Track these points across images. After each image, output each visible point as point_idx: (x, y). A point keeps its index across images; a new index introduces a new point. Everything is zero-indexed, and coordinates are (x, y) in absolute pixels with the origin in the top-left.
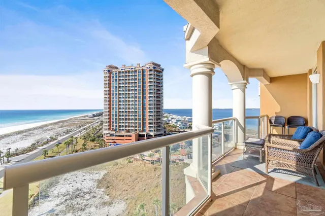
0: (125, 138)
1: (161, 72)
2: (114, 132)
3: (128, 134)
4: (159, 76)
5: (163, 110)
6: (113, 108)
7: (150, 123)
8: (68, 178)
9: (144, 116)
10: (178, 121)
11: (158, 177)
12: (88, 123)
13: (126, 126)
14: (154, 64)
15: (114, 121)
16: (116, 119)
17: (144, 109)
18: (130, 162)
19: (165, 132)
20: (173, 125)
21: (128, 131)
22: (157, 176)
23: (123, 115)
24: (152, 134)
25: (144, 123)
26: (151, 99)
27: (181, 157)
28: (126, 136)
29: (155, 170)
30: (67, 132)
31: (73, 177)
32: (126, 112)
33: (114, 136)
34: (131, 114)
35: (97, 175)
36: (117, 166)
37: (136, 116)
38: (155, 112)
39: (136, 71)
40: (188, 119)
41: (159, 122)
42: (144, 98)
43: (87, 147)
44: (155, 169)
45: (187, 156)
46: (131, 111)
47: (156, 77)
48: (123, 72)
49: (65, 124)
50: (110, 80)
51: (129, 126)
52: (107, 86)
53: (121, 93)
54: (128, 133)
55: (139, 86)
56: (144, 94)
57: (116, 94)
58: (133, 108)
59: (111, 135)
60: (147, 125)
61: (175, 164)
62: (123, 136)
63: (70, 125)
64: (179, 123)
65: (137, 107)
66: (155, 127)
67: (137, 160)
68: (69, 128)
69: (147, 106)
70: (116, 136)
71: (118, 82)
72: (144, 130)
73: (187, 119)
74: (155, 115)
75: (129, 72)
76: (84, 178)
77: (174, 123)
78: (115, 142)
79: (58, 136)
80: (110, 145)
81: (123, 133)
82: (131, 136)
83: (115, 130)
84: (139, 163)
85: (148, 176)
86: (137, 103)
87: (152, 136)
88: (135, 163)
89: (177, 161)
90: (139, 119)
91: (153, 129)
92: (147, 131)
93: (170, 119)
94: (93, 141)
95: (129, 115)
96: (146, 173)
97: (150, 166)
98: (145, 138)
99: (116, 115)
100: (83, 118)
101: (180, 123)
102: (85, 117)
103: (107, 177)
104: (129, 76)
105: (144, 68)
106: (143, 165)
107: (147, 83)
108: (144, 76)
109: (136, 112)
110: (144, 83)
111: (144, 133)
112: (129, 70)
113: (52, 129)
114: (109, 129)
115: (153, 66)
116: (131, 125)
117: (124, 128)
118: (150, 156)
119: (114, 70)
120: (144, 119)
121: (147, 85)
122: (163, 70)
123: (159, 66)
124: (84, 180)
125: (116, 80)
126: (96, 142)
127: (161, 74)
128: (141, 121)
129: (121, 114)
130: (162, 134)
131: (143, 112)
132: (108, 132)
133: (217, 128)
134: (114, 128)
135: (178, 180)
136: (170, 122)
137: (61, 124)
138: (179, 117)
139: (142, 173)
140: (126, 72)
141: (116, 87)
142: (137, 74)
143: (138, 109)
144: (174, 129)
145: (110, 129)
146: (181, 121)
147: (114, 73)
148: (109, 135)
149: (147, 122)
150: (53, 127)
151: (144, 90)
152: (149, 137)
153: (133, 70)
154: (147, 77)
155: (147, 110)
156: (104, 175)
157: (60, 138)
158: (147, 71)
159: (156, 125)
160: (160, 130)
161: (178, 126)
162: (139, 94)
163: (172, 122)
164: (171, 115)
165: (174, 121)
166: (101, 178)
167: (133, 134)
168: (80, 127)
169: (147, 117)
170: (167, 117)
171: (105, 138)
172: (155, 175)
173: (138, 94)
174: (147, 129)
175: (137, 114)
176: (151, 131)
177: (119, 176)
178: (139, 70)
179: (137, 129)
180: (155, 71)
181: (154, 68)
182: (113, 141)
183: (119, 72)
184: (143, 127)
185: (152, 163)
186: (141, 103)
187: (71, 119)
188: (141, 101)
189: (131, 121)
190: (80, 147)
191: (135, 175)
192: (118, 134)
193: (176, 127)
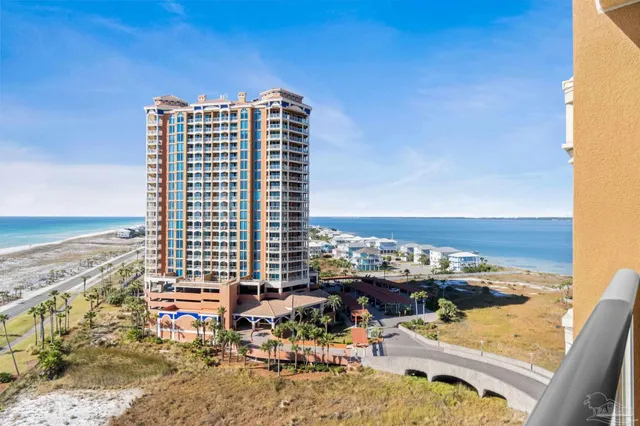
0: (203, 295)
1: (305, 117)
2: (172, 280)
3: (212, 285)
4: (300, 127)
5: (307, 219)
6: (172, 215)
7: (272, 256)
8: (26, 413)
9: (254, 235)
10: (354, 249)
11: (286, 410)
12: (114, 254)
13: (207, 264)
14: (283, 94)
15: (175, 248)
16: (179, 244)
17: (255, 216)
18: (211, 364)
19: (313, 279)
20: (342, 259)
21: (213, 277)
22: (282, 406)
23: (197, 234)
24: (277, 284)
25: (255, 256)
26: (274, 189)
27: (353, 351)
28: (206, 291)
29: (278, 390)
30: (52, 279)
31: (40, 409)
32: (207, 224)
33: (171, 290)
34: (220, 231)
35: (112, 404)
36: (174, 378)
37: (233, 234)
38: (284, 225)
39: (234, 114)
40: (382, 243)
41: (299, 254)
42: (255, 186)
43: (97, 319)
44: (280, 385)
45: (371, 347)
46: (220, 221)
47: (289, 131)
48: (199, 116)
49: (52, 255)
50: (163, 138)
51: (215, 264)
52: (156, 152)
53: (194, 172)
54: (212, 283)
55: (244, 155)
56: (255, 175)
57: (180, 176)
58: (225, 214)
59: (167, 288)
60: (264, 261)
61: (337, 369)
62: (198, 291)
63: (64, 259)
64: (356, 255)
65: (238, 211)
66: (284, 266)
67: (232, 358)
68: (59, 268)
69: (264, 210)
70: (180, 290)
71: (185, 142)
72: (254, 276)
73: (378, 244)
74: (284, 234)
75: (216, 114)
76: (73, 412)
77: (343, 255)
78: (174, 308)
79: (22, 288)
80: (161, 315)
81: (199, 282)
82: (217, 291)
83: (176, 275)
84: (237, 366)
85: (257, 406)
86: (237, 200)
87: (276, 290)
88: (226, 366)
89: (344, 362)
90: (243, 245)
91: (279, 272)
92: (262, 277)
93: (333, 243)
94: (118, 302)
95: (215, 234)
96: (252, 396)
97: (266, 375)
98: (258, 297)
99: (179, 234)
100: (102, 240)
101: (359, 256)
102: (109, 235)
103: (140, 410)
104: (216, 125)
105: (256, 105)
106: (247, 374)
107: (263, 145)
108: (255, 125)
109: (233, 225)
110: (255, 145)
111: (255, 283)
112: (216, 109)
113: (12, 269)
114: (159, 271)
115: (281, 99)
116: (219, 261)
117: (200, 269)
118: (268, 346)
119: (175, 110)
120: (255, 245)
121: (264, 149)
122: (308, 111)
123: (299, 99)
124: (73, 418)
125: (180, 138)
126: (124, 306)
127: (303, 122)
128: (248, 250)
129: (194, 231)
130: (305, 286)
131: (254, 225)
132: (157, 280)
133: (458, 270)
134: (174, 268)
135: (340, 418)
136: (334, 252)
137: (38, 255)
138: (358, 238)
139: (241, 398)
140: (207, 115)
141: (180, 157)
142: (238, 120)
143: (238, 216)
144: (342, 269)
145: (161, 271)
146: (363, 250)
147: (175, 117)
148: (159, 287)
149: (264, 251)
150: (17, 262)
151: (255, 165)
152: (269, 293)
153: (228, 109)
154: (264, 129)
155: (264, 220)
156: (133, 404)
157: (27, 295)
158: (263, 112)
159: (288, 262)
160: (299, 274)
161: (354, 261)
162: (243, 175)
163: (339, 252)
164: (338, 232)
165: (344, 248)
166: (121, 412)
167: (224, 286)
168: (90, 264)
169: (263, 240)
170: (327, 239)
171: (148, 295)
172: (278, 402)
173: (239, 175)
174: (264, 271)
175: (238, 231)
176: (273, 277)
177: (175, 405)
178: (243, 109)
179: (237, 270)
180: (286, 112)
181: (284, 104)
182: (171, 304)
183: (190, 116)
184: (254, 266)
185: (271, 368)
186: (248, 199)
187: (70, 242)
188: (249, 195)
189: (220, 251)
190: (79, 321)
191: (220, 404)
192: (184, 284)
193: (348, 265)
